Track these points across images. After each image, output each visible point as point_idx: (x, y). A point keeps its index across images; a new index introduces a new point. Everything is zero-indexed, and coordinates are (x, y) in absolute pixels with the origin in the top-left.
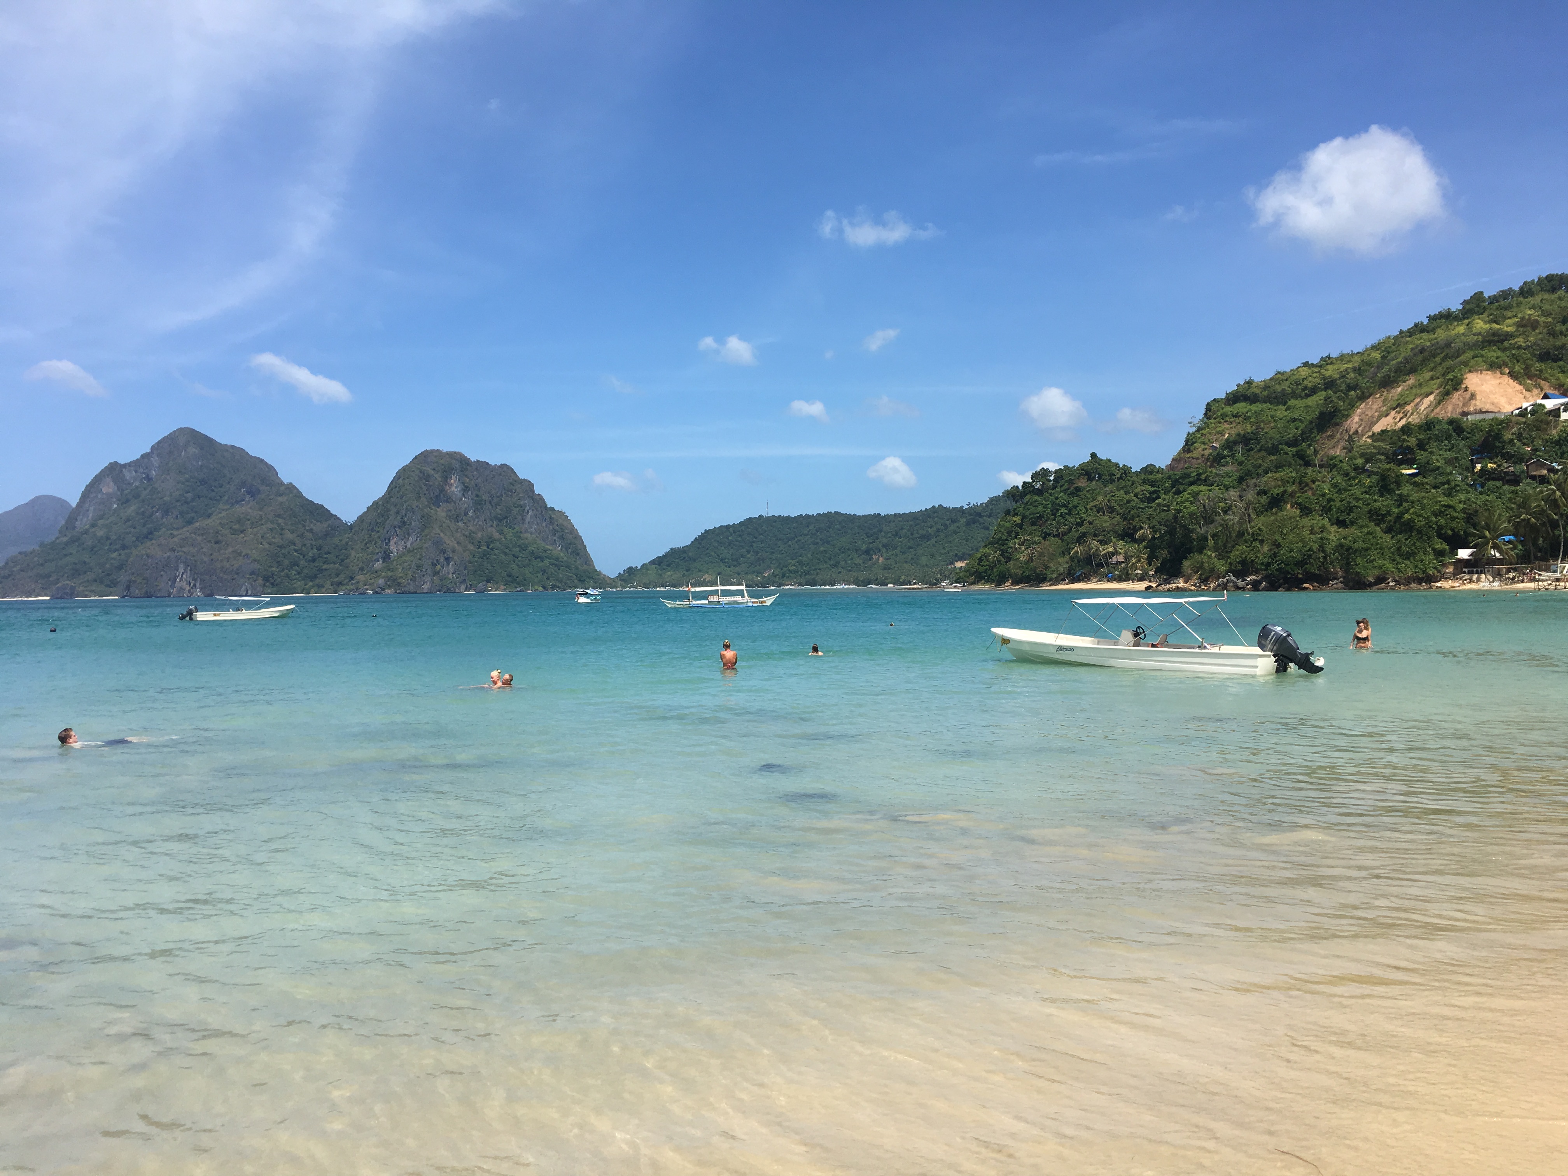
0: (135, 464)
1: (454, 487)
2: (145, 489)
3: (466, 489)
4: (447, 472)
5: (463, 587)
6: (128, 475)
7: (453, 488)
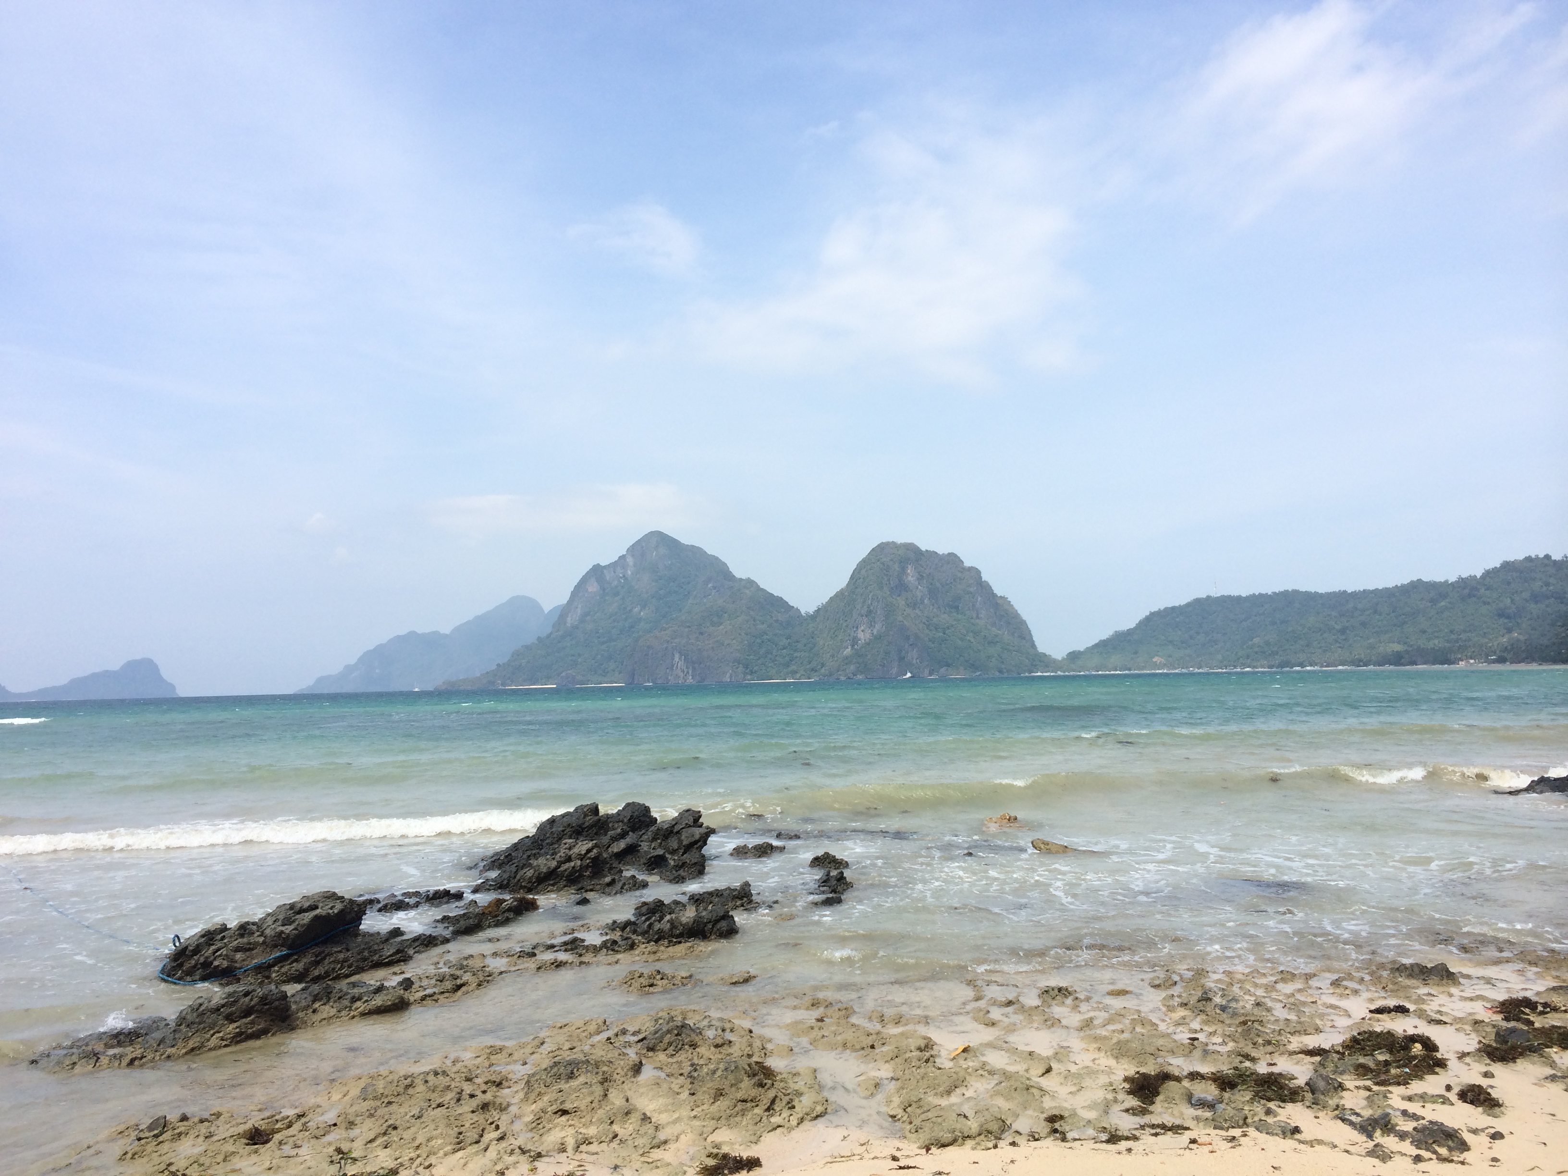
0: (614, 565)
1: (911, 575)
2: (623, 587)
3: (920, 578)
4: (904, 562)
5: (927, 671)
6: (608, 576)
7: (910, 578)
